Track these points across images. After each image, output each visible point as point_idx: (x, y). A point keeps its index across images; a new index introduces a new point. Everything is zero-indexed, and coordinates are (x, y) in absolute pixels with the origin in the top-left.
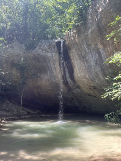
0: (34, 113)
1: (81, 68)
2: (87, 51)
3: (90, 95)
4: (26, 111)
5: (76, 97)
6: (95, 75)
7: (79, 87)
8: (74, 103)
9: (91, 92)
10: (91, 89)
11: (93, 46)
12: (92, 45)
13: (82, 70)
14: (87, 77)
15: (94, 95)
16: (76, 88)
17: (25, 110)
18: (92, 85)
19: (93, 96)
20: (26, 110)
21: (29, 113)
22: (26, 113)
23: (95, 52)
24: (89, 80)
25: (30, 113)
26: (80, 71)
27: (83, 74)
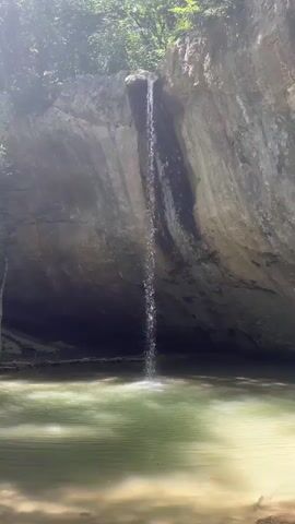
0: (49, 349)
1: (222, 186)
2: (247, 119)
3: (253, 286)
4: (18, 343)
5: (203, 294)
6: (273, 212)
7: (212, 257)
8: (194, 316)
9: (258, 276)
10: (258, 265)
11: (271, 101)
12: (267, 97)
13: (225, 191)
14: (245, 218)
15: (269, 285)
16: (203, 260)
17: (13, 340)
18: (264, 249)
19: (265, 290)
20: (18, 339)
21: (27, 352)
22: (17, 350)
23: (277, 123)
24: (251, 231)
25: (33, 350)
26: (220, 196)
27: (228, 208)
